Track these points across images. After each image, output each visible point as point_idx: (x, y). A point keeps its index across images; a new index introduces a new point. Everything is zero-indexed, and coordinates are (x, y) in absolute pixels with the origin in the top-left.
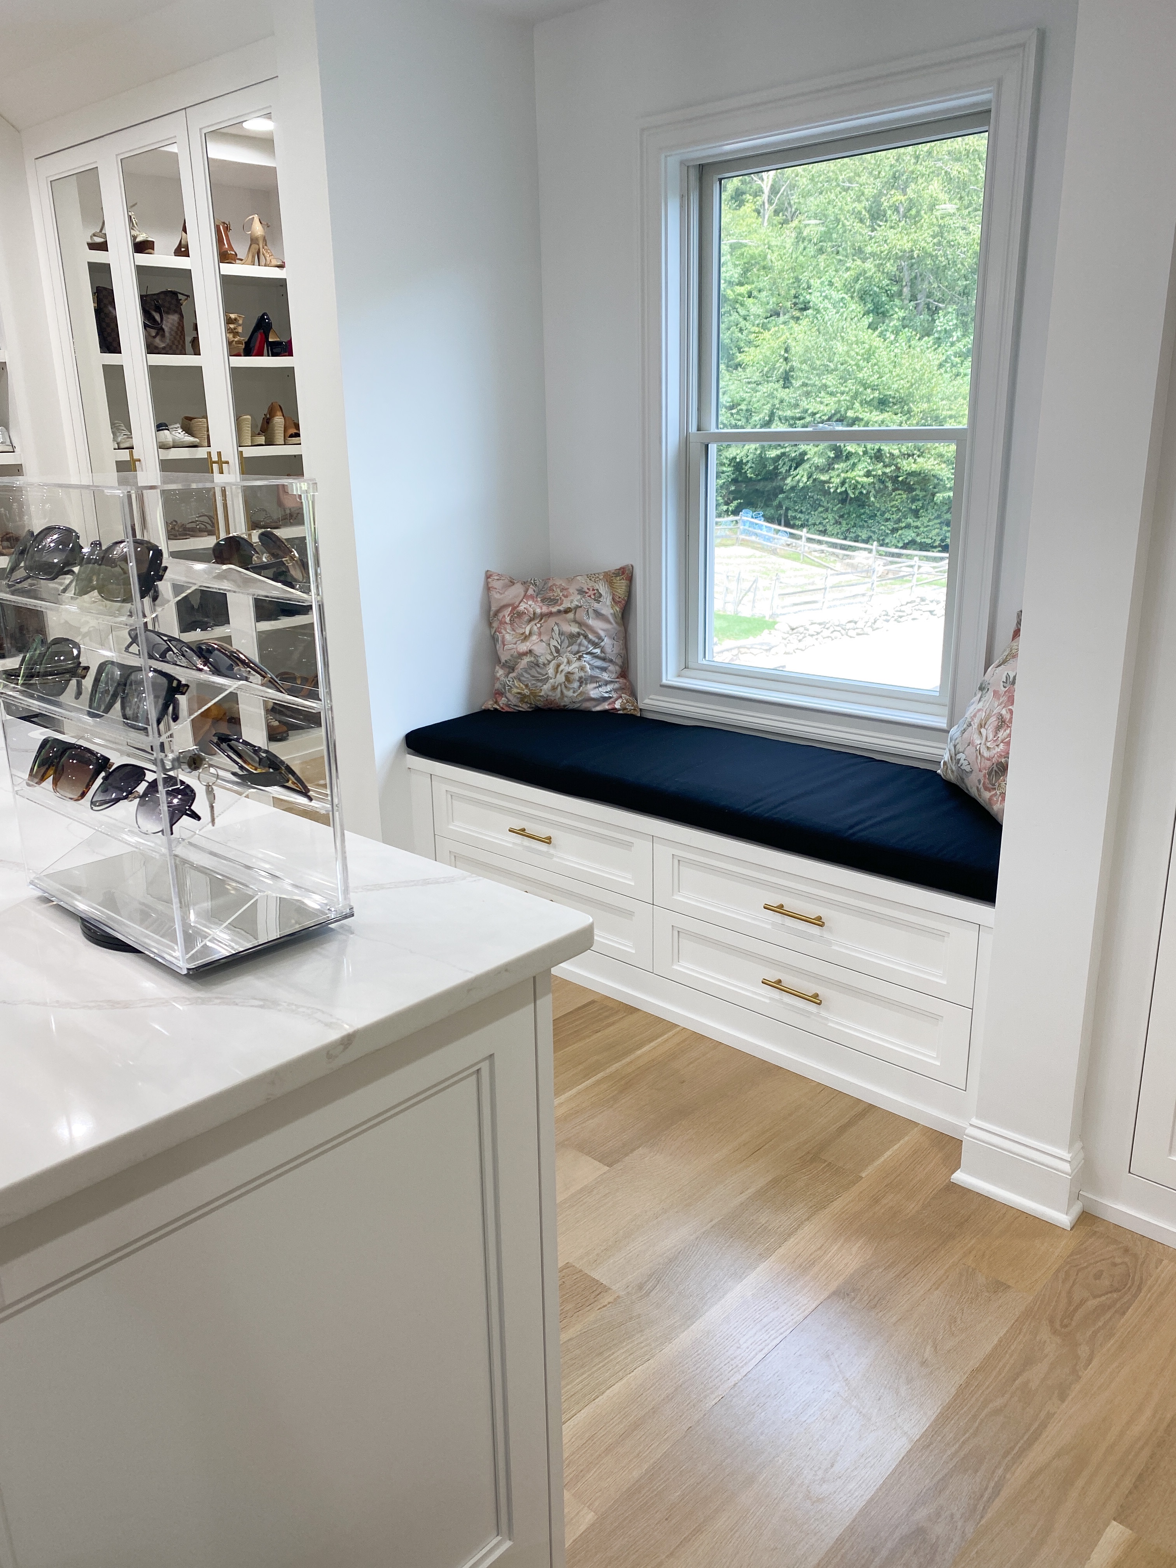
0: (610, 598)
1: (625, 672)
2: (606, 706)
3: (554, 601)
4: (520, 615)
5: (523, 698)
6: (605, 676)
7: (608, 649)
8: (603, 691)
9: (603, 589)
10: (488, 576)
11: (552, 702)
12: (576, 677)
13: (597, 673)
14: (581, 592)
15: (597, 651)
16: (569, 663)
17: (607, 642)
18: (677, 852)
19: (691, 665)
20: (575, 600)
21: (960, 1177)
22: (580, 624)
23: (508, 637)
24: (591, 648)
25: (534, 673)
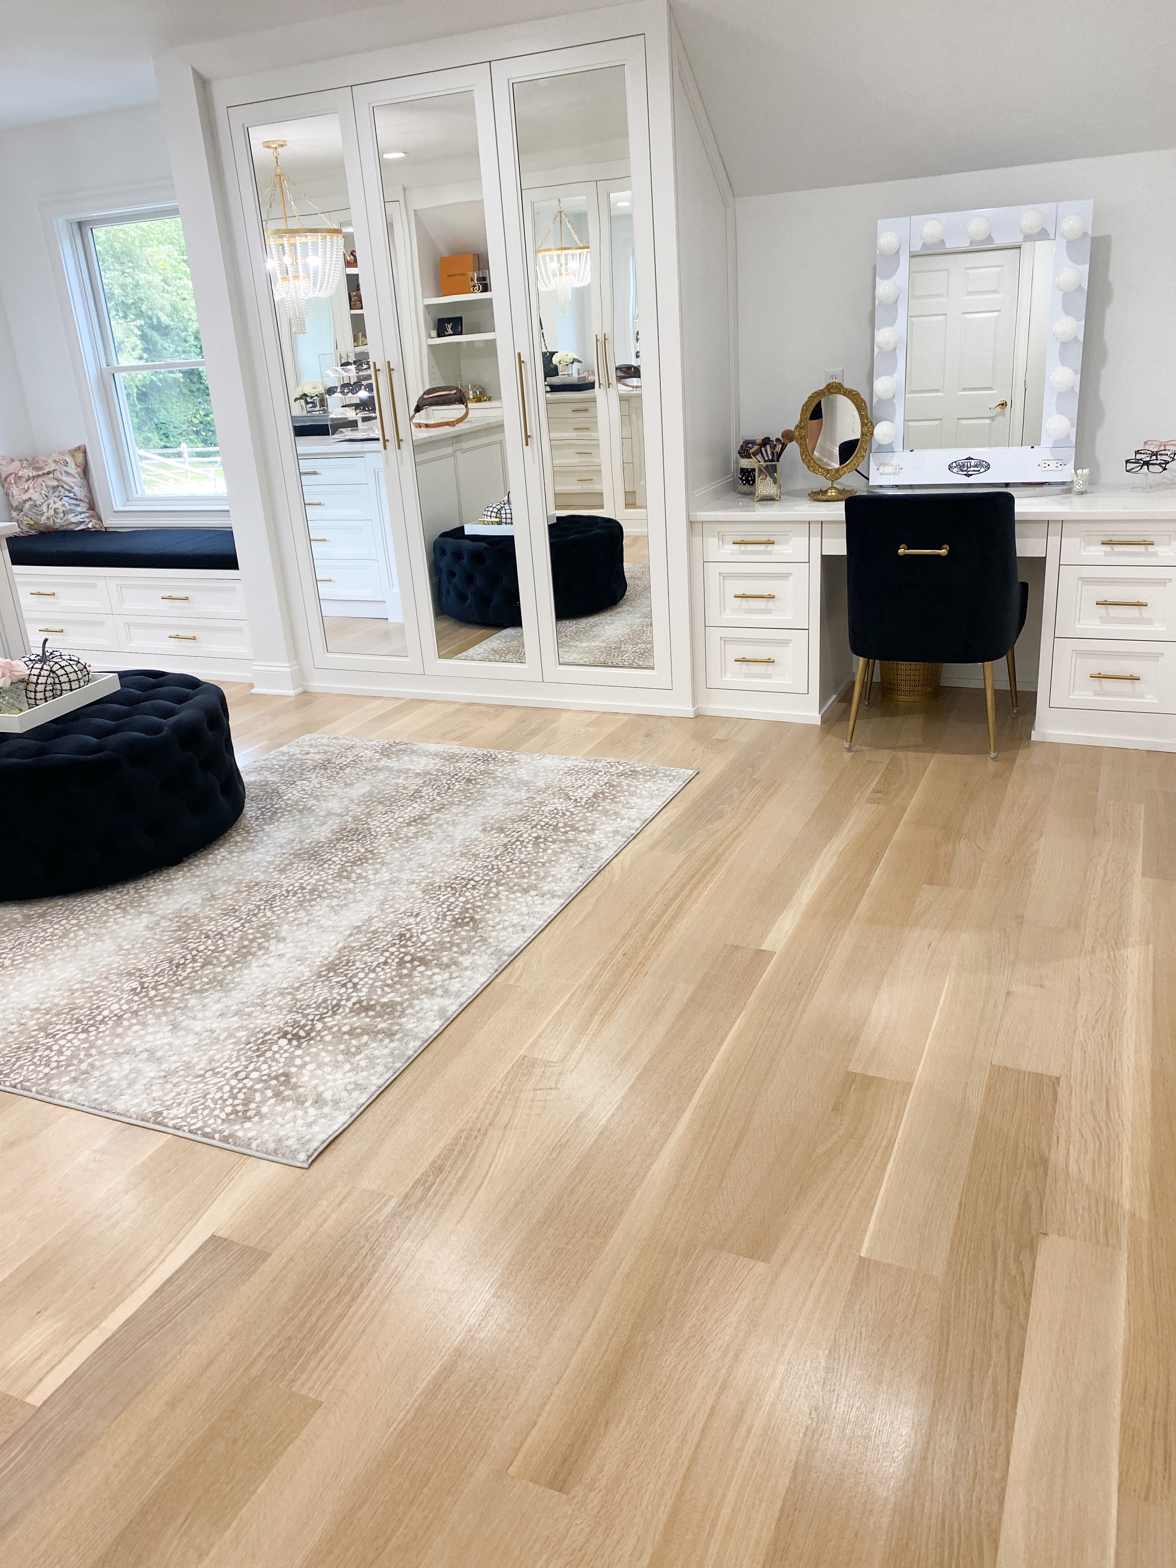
0: (74, 464)
1: (92, 506)
2: (82, 527)
3: (40, 469)
4: (20, 478)
5: (30, 526)
6: (79, 509)
7: (78, 493)
8: (78, 518)
9: (69, 459)
11: (49, 527)
12: (61, 510)
13: (73, 507)
14: (55, 461)
15: (72, 495)
16: (55, 502)
17: (77, 489)
18: (118, 582)
19: (130, 499)
20: (52, 467)
22: (58, 480)
23: (15, 492)
24: (67, 493)
25: (34, 511)
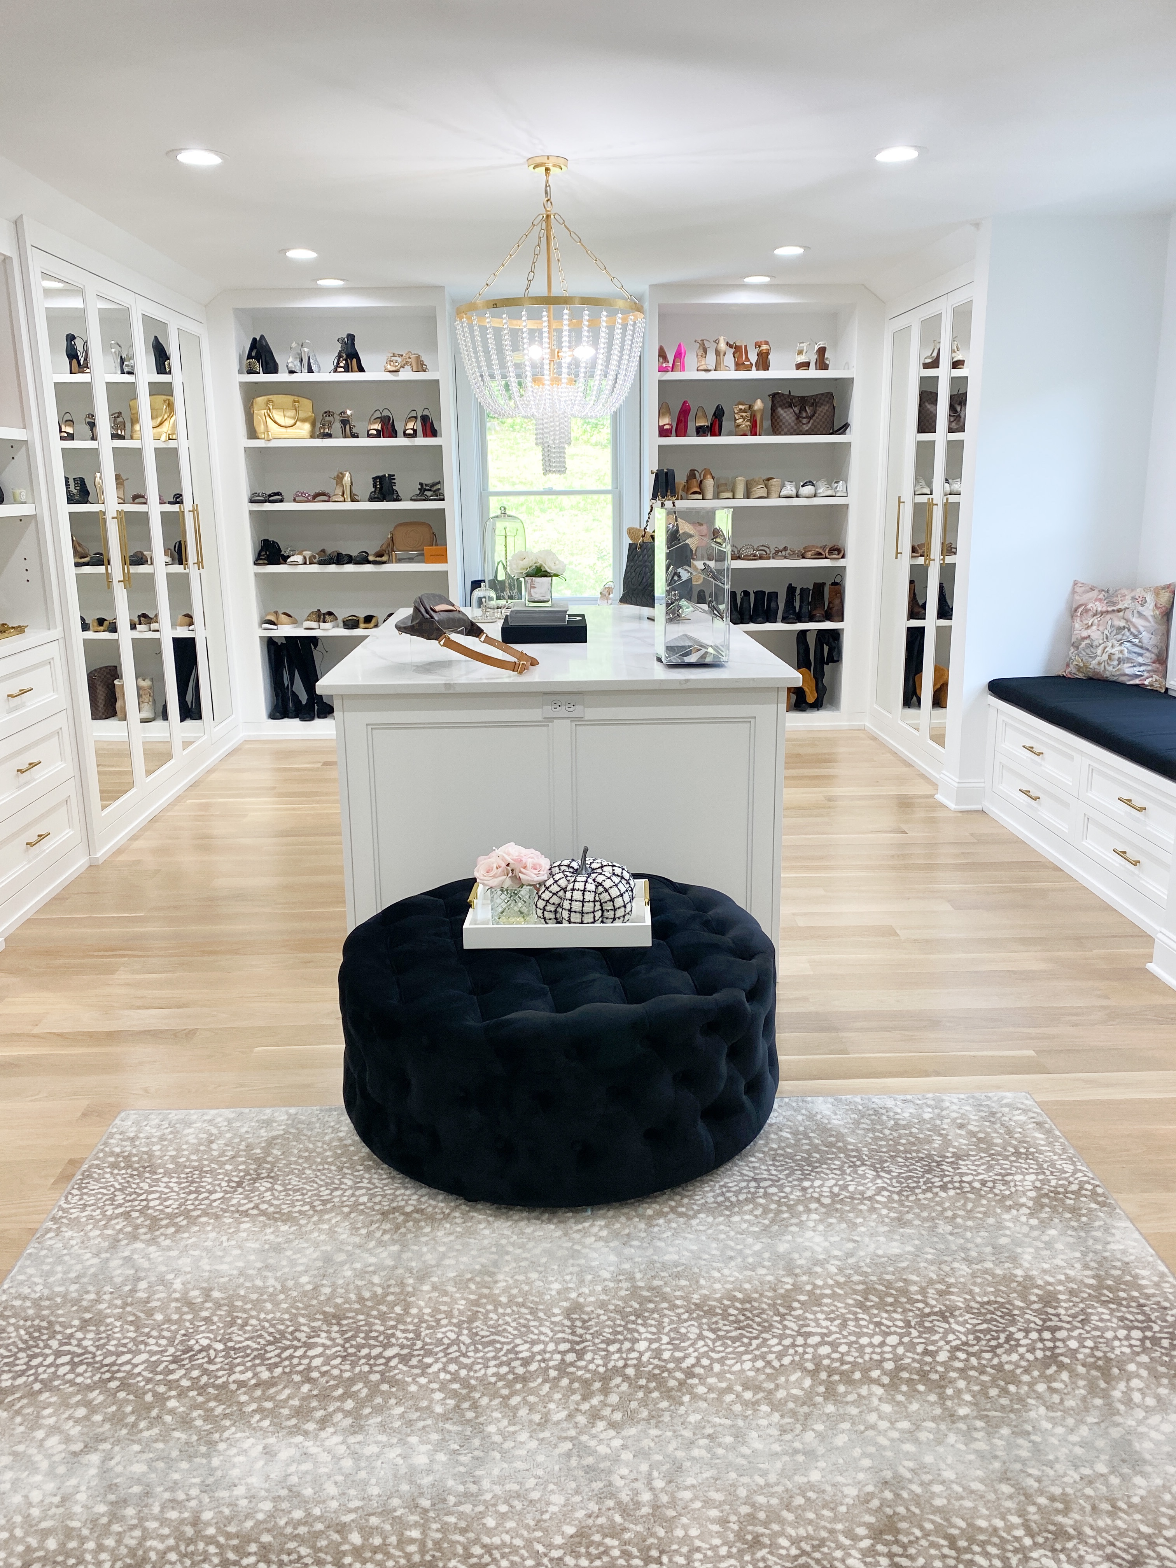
0: (1153, 604)
1: (1160, 659)
2: (1137, 681)
3: (1111, 604)
4: (1089, 611)
5: (1079, 669)
6: (1140, 660)
7: (1147, 641)
8: (1136, 671)
9: (1150, 598)
10: (1075, 583)
11: (1098, 673)
12: (1116, 657)
13: (1133, 656)
14: (1134, 599)
15: (1137, 641)
16: (1113, 646)
17: (1145, 636)
18: (1092, 763)
20: (1127, 603)
21: (1151, 967)
22: (1127, 621)
23: (1077, 626)
24: (1131, 638)
25: (1088, 651)
